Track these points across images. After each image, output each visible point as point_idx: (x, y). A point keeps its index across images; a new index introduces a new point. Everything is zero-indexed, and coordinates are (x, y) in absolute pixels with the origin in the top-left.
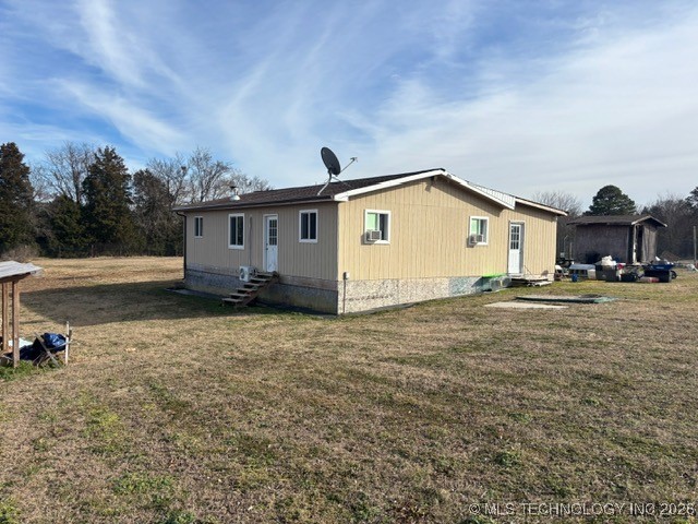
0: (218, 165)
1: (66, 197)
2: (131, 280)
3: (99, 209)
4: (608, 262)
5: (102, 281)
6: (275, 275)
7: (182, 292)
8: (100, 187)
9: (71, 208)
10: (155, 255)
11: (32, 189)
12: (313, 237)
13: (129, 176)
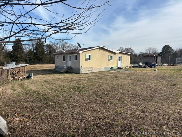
0: (65, 42)
1: (31, 50)
2: (45, 69)
3: (38, 53)
4: (141, 64)
5: (39, 69)
6: (70, 67)
7: (55, 71)
8: (38, 48)
9: (32, 53)
10: (51, 64)
11: (23, 49)
12: (76, 59)
13: (45, 45)
